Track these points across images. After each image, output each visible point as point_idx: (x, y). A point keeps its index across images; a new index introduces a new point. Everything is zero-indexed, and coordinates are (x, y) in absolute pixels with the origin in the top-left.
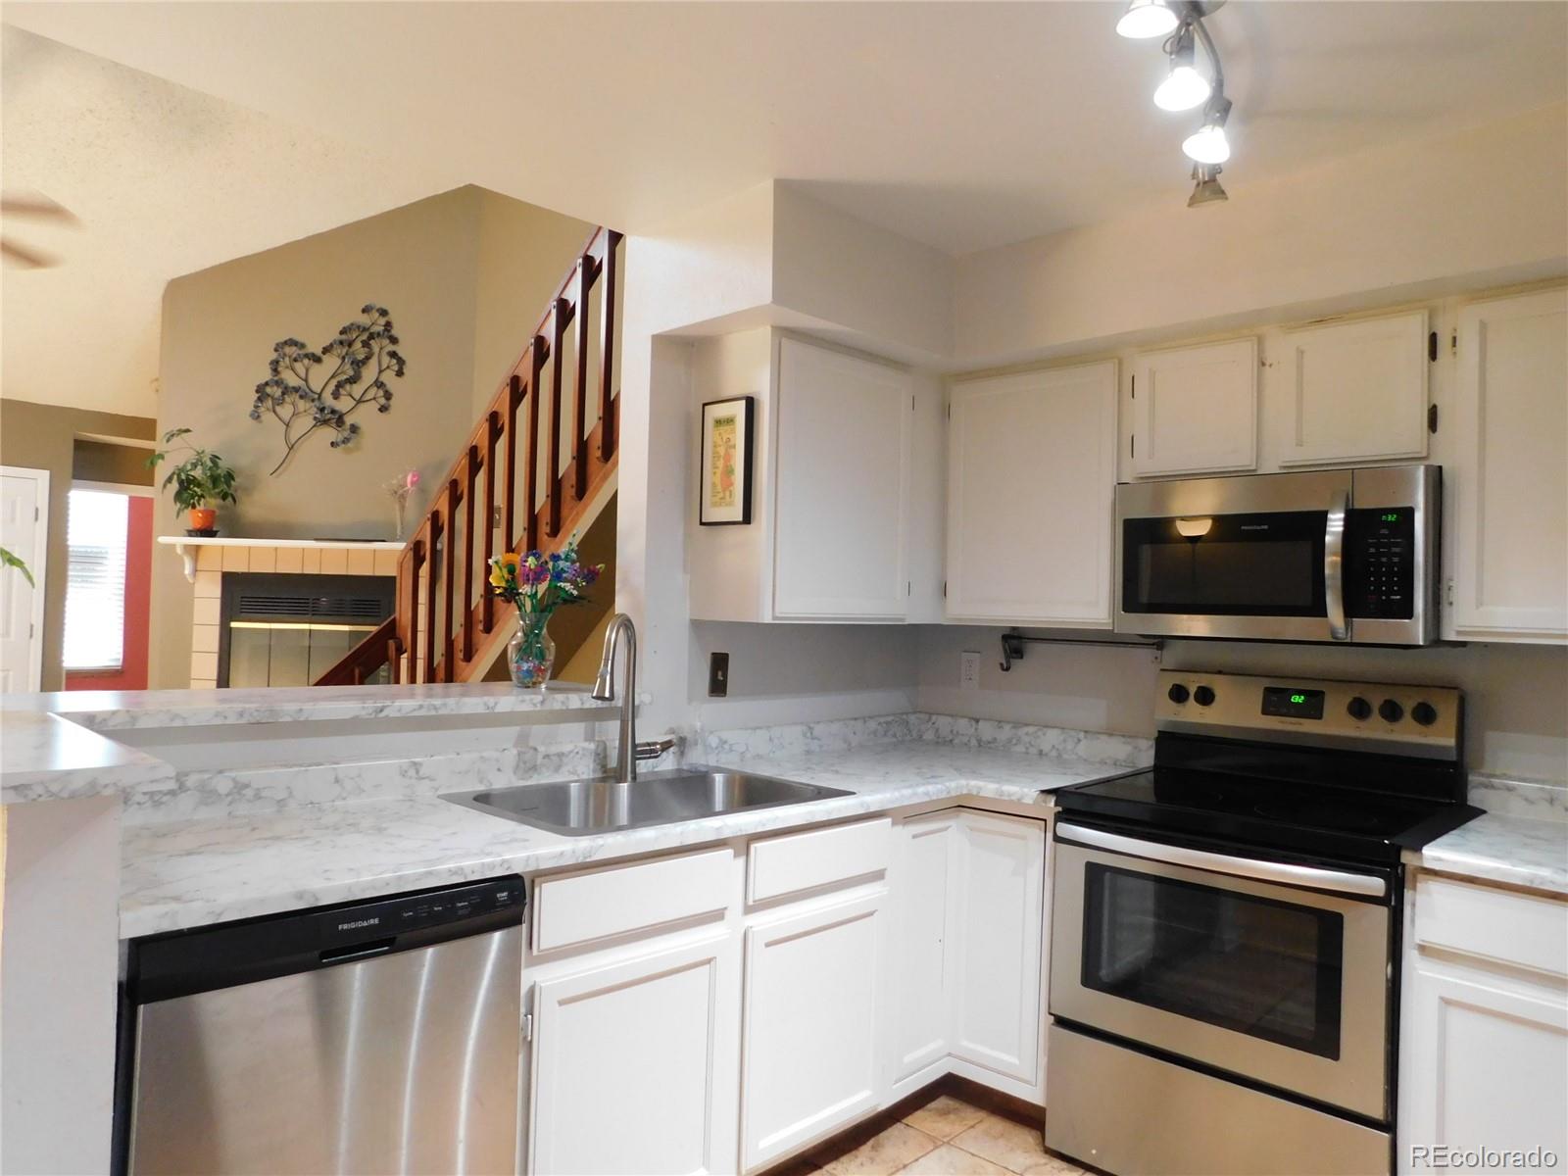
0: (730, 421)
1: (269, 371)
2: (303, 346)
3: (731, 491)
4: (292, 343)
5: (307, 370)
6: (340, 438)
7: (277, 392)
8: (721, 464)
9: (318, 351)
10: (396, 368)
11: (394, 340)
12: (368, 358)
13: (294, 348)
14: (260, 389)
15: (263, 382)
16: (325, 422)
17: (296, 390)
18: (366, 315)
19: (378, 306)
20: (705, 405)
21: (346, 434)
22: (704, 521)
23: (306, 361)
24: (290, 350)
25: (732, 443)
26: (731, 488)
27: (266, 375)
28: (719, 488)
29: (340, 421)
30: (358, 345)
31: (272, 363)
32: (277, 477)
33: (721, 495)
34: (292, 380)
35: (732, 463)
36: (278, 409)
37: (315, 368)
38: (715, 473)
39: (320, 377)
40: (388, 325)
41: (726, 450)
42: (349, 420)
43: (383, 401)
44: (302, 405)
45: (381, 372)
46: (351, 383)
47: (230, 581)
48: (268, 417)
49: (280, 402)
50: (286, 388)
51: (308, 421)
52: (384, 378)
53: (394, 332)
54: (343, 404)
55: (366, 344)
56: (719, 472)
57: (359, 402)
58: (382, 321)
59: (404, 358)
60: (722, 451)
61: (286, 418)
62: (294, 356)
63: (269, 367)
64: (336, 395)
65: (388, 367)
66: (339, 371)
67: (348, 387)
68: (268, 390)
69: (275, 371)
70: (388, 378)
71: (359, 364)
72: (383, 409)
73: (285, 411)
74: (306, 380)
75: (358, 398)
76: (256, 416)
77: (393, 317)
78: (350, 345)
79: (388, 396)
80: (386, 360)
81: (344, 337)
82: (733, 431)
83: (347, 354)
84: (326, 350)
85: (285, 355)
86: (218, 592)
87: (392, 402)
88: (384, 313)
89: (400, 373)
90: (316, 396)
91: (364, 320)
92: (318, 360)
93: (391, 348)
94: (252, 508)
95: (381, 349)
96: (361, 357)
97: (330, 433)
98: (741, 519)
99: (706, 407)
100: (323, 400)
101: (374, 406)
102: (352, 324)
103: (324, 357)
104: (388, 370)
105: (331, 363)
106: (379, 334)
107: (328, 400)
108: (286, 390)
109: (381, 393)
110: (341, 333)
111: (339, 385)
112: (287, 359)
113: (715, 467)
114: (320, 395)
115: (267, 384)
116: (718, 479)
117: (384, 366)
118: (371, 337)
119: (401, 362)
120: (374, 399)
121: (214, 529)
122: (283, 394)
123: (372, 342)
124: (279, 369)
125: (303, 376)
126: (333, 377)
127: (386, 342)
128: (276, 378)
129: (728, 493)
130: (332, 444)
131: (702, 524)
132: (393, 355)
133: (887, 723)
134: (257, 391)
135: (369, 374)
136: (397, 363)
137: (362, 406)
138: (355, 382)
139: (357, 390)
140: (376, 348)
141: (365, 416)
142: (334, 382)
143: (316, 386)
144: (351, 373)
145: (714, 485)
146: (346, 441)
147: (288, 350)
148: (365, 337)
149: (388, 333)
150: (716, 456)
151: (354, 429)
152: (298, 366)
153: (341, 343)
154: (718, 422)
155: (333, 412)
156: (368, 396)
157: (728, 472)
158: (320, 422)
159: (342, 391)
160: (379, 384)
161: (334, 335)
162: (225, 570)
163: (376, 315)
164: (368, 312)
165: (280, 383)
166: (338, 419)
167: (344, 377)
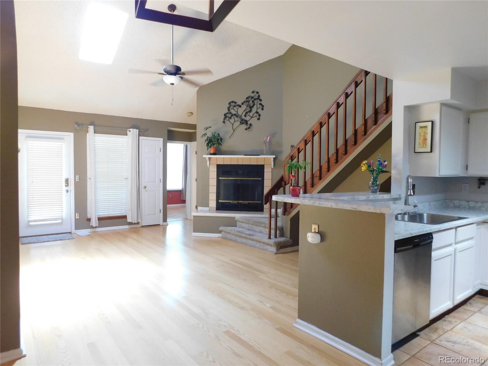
0: (426, 127)
1: (227, 110)
2: (236, 103)
4: (233, 102)
5: (237, 109)
6: (247, 127)
7: (230, 115)
8: (422, 138)
9: (240, 104)
10: (261, 108)
11: (261, 100)
12: (254, 105)
13: (234, 103)
14: (225, 115)
15: (226, 113)
16: (243, 123)
17: (235, 115)
18: (253, 94)
19: (256, 91)
20: (416, 123)
21: (249, 126)
22: (416, 152)
23: (237, 107)
24: (233, 104)
25: (426, 132)
26: (426, 144)
27: (227, 111)
28: (421, 143)
29: (247, 123)
30: (251, 102)
31: (228, 108)
32: (230, 139)
33: (422, 145)
34: (233, 112)
35: (426, 137)
36: (230, 120)
37: (240, 109)
39: (241, 111)
40: (259, 96)
41: (424, 134)
42: (249, 123)
43: (258, 117)
44: (236, 119)
47: (219, 166)
48: (227, 122)
49: (230, 118)
50: (232, 114)
51: (239, 123)
53: (261, 98)
54: (247, 118)
55: (253, 102)
56: (421, 140)
57: (252, 117)
58: (257, 95)
60: (422, 134)
61: (232, 123)
62: (234, 105)
64: (245, 116)
65: (259, 108)
66: (246, 109)
67: (248, 113)
68: (227, 115)
69: (229, 110)
70: (260, 111)
71: (251, 107)
72: (258, 119)
73: (232, 120)
74: (237, 112)
75: (251, 116)
76: (224, 122)
77: (260, 94)
78: (249, 102)
79: (259, 115)
80: (259, 106)
81: (247, 100)
82: (427, 130)
83: (248, 104)
84: (242, 104)
85: (231, 105)
86: (215, 169)
87: (260, 117)
88: (258, 93)
89: (262, 109)
90: (240, 116)
91: (253, 95)
92: (240, 106)
93: (260, 102)
94: (225, 146)
95: (257, 103)
96: (252, 105)
97: (244, 126)
98: (430, 151)
99: (417, 124)
100: (242, 117)
101: (256, 118)
102: (249, 96)
103: (242, 106)
104: (259, 109)
105: (244, 107)
106: (257, 99)
107: (243, 117)
108: (232, 115)
109: (258, 115)
110: (246, 99)
111: (246, 113)
112: (232, 107)
113: (420, 138)
114: (241, 116)
115: (227, 113)
116: (421, 141)
117: (258, 108)
118: (255, 99)
119: (263, 106)
120: (256, 116)
121: (216, 153)
122: (231, 116)
123: (255, 101)
124: (230, 109)
126: (244, 111)
127: (259, 101)
128: (229, 112)
129: (424, 145)
130: (245, 129)
131: (415, 152)
132: (260, 104)
133: (443, 202)
134: (224, 115)
135: (254, 109)
136: (262, 106)
137: (253, 118)
138: (250, 112)
139: (251, 114)
140: (256, 103)
141: (253, 121)
142: (245, 112)
143: (240, 113)
144: (249, 109)
145: (419, 143)
146: (249, 128)
147: (232, 104)
148: (253, 99)
149: (259, 98)
150: (420, 135)
151: (251, 125)
152: (235, 108)
153: (246, 101)
154: (421, 127)
155: (245, 120)
156: (254, 116)
157: (425, 140)
158: (242, 123)
159: (247, 115)
160: (257, 112)
161: (244, 99)
162: (218, 164)
163: (255, 93)
164: (253, 93)
165: (230, 113)
166: (246, 122)
167: (247, 111)
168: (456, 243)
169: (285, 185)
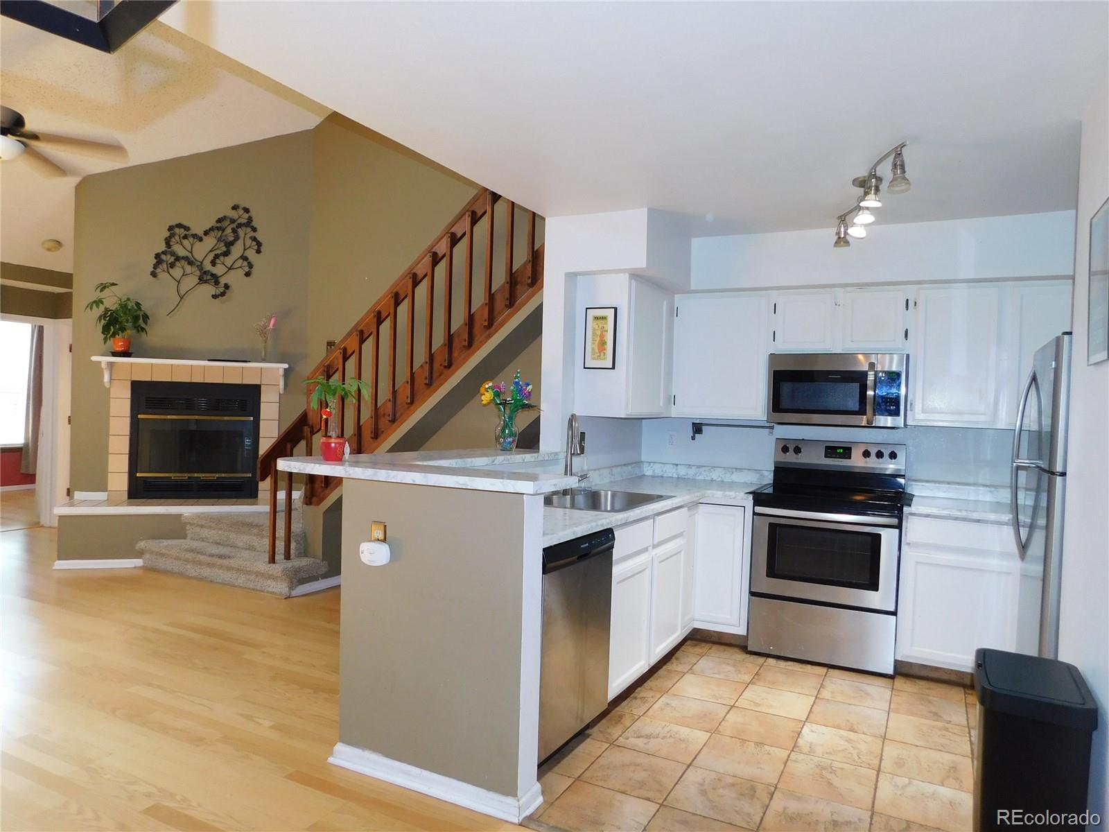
0: (604, 318)
1: (164, 244)
2: (187, 229)
3: (604, 353)
4: (180, 226)
5: (192, 245)
6: (218, 292)
7: (170, 259)
8: (597, 339)
9: (200, 233)
10: (256, 248)
11: (254, 230)
12: (237, 238)
13: (182, 230)
14: (157, 256)
15: (160, 251)
16: (206, 282)
17: (186, 258)
18: (234, 211)
19: (242, 206)
20: (587, 309)
21: (222, 290)
23: (191, 239)
24: (177, 231)
25: (605, 329)
26: (605, 351)
27: (162, 247)
28: (597, 351)
29: (217, 283)
30: (229, 231)
31: (166, 239)
32: (170, 317)
33: (598, 354)
34: (181, 252)
35: (605, 339)
36: (170, 269)
37: (198, 245)
38: (594, 343)
39: (202, 251)
40: (250, 219)
41: (602, 333)
42: (223, 281)
43: (247, 269)
44: (188, 269)
45: (245, 250)
46: (224, 256)
47: (137, 386)
48: (163, 275)
49: (172, 265)
50: (177, 257)
51: (195, 280)
52: (247, 254)
53: (254, 224)
54: (219, 270)
55: (234, 231)
56: (597, 343)
57: (230, 269)
58: (246, 216)
59: (261, 241)
60: (599, 333)
61: (178, 278)
62: (183, 235)
63: (164, 242)
64: (213, 263)
65: (250, 247)
66: (216, 247)
67: (222, 258)
68: (163, 257)
69: (168, 244)
70: (251, 254)
71: (229, 244)
72: (248, 274)
73: (177, 272)
74: (191, 253)
75: (229, 266)
76: (154, 274)
77: (253, 214)
78: (223, 231)
79: (251, 266)
80: (249, 242)
81: (219, 225)
82: (606, 323)
83: (221, 236)
84: (206, 233)
85: (175, 233)
86: (128, 394)
87: (253, 270)
88: (247, 210)
89: (258, 251)
90: (200, 264)
91: (234, 214)
92: (201, 240)
93: (252, 234)
94: (154, 335)
95: (245, 234)
96: (231, 239)
97: (209, 289)
98: (611, 367)
100: (203, 267)
101: (241, 272)
102: (225, 217)
103: (204, 237)
104: (250, 249)
105: (210, 242)
106: (244, 225)
107: (207, 266)
108: (178, 259)
109: (245, 263)
110: (217, 222)
111: (217, 257)
112: (177, 237)
113: (594, 340)
114: (202, 263)
115: (163, 253)
116: (596, 347)
117: (247, 246)
118: (240, 226)
119: (259, 244)
120: (240, 267)
121: (130, 351)
122: (175, 261)
123: (239, 230)
124: (171, 243)
125: (189, 249)
126: (211, 251)
127: (249, 229)
128: (169, 250)
129: (602, 354)
130: (212, 296)
131: (585, 368)
132: (254, 239)
134: (156, 258)
135: (237, 250)
136: (257, 244)
137: (232, 272)
138: (227, 255)
139: (229, 261)
140: (241, 234)
141: (235, 278)
142: (212, 255)
143: (199, 255)
144: (224, 249)
145: (593, 349)
146: (223, 294)
147: (177, 230)
148: (234, 225)
149: (249, 223)
150: (594, 334)
151: (227, 287)
152: (185, 242)
153: (217, 228)
154: (596, 318)
155: (213, 275)
156: (236, 265)
157: (603, 343)
158: (202, 280)
159: (217, 261)
160: (245, 258)
161: (212, 223)
162: (133, 379)
163: (241, 212)
164: (236, 209)
165: (173, 254)
166: (215, 279)
167: (219, 252)
168: (655, 547)
169: (313, 433)
